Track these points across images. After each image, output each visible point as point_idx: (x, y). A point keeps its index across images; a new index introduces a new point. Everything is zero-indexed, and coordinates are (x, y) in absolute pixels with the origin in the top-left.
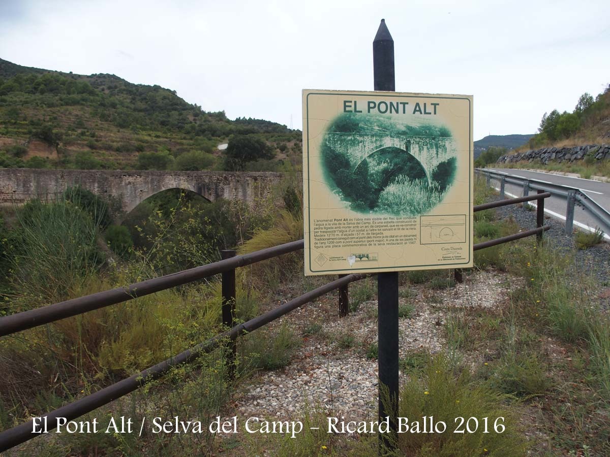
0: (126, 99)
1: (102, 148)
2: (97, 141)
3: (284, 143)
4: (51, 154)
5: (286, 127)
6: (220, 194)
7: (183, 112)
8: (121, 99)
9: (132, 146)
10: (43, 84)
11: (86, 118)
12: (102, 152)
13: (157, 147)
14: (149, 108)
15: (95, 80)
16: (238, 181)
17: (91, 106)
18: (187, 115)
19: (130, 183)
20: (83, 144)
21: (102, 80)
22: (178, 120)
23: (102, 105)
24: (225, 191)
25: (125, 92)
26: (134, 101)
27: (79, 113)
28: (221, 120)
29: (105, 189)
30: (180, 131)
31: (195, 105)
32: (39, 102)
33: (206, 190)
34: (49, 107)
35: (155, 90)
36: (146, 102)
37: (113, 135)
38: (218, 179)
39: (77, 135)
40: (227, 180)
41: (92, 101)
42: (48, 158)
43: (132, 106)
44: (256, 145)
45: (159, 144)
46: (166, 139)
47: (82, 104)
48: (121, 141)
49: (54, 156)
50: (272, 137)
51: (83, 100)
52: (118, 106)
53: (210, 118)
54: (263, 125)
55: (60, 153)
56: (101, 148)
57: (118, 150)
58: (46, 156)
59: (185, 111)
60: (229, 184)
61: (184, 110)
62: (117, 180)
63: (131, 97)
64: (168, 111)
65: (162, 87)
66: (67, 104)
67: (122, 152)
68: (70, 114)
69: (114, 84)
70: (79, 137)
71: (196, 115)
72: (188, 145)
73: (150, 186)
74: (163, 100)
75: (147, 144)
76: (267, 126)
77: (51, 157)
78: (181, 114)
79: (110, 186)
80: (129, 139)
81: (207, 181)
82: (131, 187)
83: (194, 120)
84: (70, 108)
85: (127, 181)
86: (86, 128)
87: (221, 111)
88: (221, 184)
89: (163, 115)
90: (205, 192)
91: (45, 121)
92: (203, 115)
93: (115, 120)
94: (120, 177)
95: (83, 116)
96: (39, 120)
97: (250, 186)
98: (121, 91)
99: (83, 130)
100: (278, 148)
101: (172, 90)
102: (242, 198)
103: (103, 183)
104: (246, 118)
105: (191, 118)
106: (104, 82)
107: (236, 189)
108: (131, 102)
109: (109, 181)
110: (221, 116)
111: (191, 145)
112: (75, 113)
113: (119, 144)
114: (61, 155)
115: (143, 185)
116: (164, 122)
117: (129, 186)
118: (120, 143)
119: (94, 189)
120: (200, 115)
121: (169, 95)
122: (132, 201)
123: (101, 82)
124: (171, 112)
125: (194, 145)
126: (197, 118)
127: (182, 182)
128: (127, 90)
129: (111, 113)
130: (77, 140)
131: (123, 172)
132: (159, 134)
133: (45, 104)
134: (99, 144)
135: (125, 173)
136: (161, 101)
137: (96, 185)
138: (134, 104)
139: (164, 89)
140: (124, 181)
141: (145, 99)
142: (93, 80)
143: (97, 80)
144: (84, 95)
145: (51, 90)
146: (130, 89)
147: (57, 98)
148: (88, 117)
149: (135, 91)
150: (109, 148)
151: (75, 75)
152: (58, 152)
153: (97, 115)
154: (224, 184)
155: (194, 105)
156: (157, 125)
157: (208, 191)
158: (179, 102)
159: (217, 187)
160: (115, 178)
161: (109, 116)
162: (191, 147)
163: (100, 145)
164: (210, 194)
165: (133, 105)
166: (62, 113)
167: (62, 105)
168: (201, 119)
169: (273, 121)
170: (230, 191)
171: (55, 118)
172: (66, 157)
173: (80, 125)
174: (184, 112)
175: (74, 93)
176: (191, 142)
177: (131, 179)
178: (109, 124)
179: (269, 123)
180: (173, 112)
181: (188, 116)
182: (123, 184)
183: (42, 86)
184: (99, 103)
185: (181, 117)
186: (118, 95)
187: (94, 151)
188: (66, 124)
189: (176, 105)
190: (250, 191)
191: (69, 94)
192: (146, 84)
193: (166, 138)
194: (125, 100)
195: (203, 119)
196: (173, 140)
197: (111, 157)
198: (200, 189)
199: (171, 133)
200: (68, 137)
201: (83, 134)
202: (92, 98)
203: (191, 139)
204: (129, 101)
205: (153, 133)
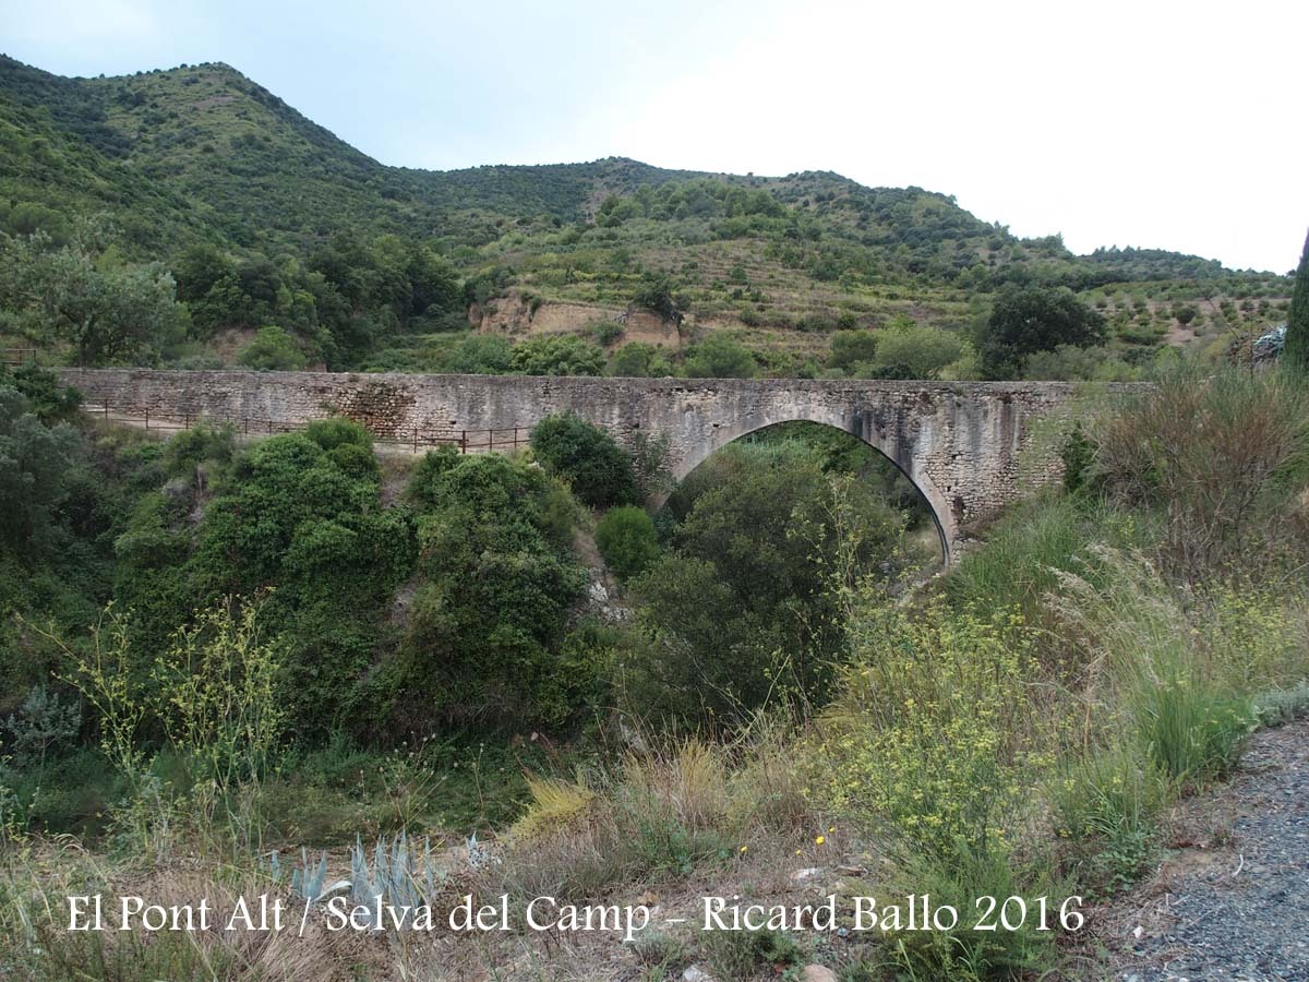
0: (847, 220)
1: (769, 325)
2: (762, 309)
3: (1193, 303)
4: (667, 337)
5: (1219, 263)
6: (908, 436)
7: (967, 240)
8: (839, 220)
9: (832, 318)
10: (683, 199)
11: (754, 262)
12: (766, 332)
13: (884, 319)
14: (894, 236)
15: (793, 185)
16: (959, 405)
17: (768, 237)
18: (975, 247)
19: (690, 407)
20: (732, 316)
21: (808, 183)
22: (955, 258)
23: (792, 234)
24: (923, 428)
25: (847, 206)
26: (864, 224)
27: (743, 254)
28: (1051, 254)
29: (635, 419)
30: (947, 283)
31: (997, 223)
32: (671, 235)
33: (873, 426)
34: (688, 244)
35: (909, 197)
36: (890, 225)
37: (797, 296)
38: (905, 400)
39: (725, 299)
40: (930, 403)
41: (771, 228)
42: (660, 345)
43: (861, 234)
44: (1059, 310)
45: (891, 314)
46: (908, 302)
47: (753, 236)
48: (810, 309)
49: (672, 341)
50: (1164, 289)
51: (754, 226)
52: (823, 235)
53: (1026, 252)
54: (1159, 263)
55: (684, 336)
56: (766, 324)
57: (801, 327)
58: (658, 341)
59: (971, 240)
60: (935, 412)
61: (969, 236)
62: (663, 401)
63: (858, 214)
64: (933, 241)
65: (926, 189)
66: (723, 236)
67: (807, 331)
68: (725, 255)
69: (829, 190)
70: (729, 302)
71: (996, 247)
72: (955, 313)
73: (736, 415)
74: (924, 216)
75: (863, 314)
76: (1171, 265)
77: (666, 344)
78: (962, 246)
79: (646, 415)
80: (828, 304)
81: (876, 404)
82: (693, 416)
83: (991, 257)
84: (725, 244)
85: (684, 404)
86: (745, 284)
87: (1054, 234)
88: (913, 413)
89: (923, 249)
90: (869, 430)
91: (673, 272)
92: (1011, 245)
93: (811, 264)
94: (670, 394)
95: (748, 260)
96: (662, 271)
97: (991, 416)
98: (840, 205)
99: (738, 287)
100: (1174, 316)
101: (947, 194)
102: (969, 448)
103: (631, 404)
104: (1118, 247)
105: (984, 254)
106: (812, 187)
107: (951, 425)
108: (858, 226)
109: (644, 402)
110: (1052, 246)
111: (960, 314)
112: (736, 253)
113: (804, 316)
114: (685, 340)
115: (722, 412)
116: (917, 264)
117: (688, 414)
118: (808, 313)
119: (612, 419)
120: (1005, 247)
121: (939, 205)
122: (693, 448)
123: (806, 189)
124: (940, 241)
125: (969, 312)
126: (997, 252)
127: (813, 405)
128: (851, 202)
129: (807, 250)
130: (722, 309)
131: (676, 383)
132: (898, 290)
133: (682, 239)
134: (765, 316)
135: (682, 383)
136: (921, 220)
137: (616, 411)
138: (864, 228)
139: (929, 194)
140: (677, 403)
141: (888, 216)
142: (790, 186)
143: (797, 185)
144: (757, 216)
145: (698, 211)
146: (859, 198)
147: (706, 225)
148: (759, 260)
149: (869, 203)
150: (783, 324)
151: (758, 178)
152: (681, 334)
153: (776, 255)
154: (920, 412)
155: (992, 223)
156: (900, 272)
157: (878, 430)
158: (959, 221)
159: (901, 417)
160: (659, 395)
161: (801, 257)
162: (962, 317)
163: (767, 318)
164: (884, 437)
165: (860, 231)
166: (709, 255)
167: (713, 239)
168: (1007, 254)
169: (1185, 252)
170: (937, 432)
171: (694, 266)
172: (692, 343)
173: (738, 277)
174: (970, 242)
175: (738, 213)
176: (965, 306)
177: (693, 399)
178: (798, 273)
179: (1177, 256)
180: (946, 242)
181: (977, 250)
182: (676, 408)
183: (682, 204)
184: (785, 231)
185: (961, 253)
186: (833, 213)
187: (752, 329)
188: (710, 276)
189: (952, 225)
190: (990, 430)
191: (730, 217)
192: (892, 186)
193: (912, 299)
194: (846, 223)
195: (1011, 255)
196: (924, 303)
197: (781, 343)
198: (857, 424)
199: (926, 287)
200: (707, 303)
201: (737, 295)
202: (772, 221)
203: (967, 300)
204: (853, 223)
205: (884, 290)
